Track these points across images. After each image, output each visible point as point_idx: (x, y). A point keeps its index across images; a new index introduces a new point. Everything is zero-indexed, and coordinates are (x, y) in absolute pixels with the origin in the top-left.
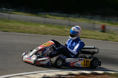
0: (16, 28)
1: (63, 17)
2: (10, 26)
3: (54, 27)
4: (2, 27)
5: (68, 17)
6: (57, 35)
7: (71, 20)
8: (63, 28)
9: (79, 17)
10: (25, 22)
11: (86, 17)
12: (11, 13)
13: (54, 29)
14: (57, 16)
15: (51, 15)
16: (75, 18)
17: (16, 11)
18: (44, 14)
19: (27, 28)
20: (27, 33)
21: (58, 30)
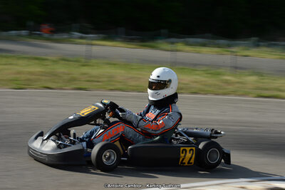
0: (105, 79)
1: (219, 47)
2: (91, 77)
3: (197, 72)
4: (74, 80)
5: (229, 46)
6: (206, 94)
7: (238, 54)
8: (219, 74)
9: (258, 46)
10: (127, 64)
11: (275, 45)
12: (92, 45)
13: (198, 77)
14: (204, 45)
15: (188, 44)
16: (248, 50)
17: (105, 39)
18: (173, 43)
19: (131, 78)
20: (133, 91)
21: (207, 79)
